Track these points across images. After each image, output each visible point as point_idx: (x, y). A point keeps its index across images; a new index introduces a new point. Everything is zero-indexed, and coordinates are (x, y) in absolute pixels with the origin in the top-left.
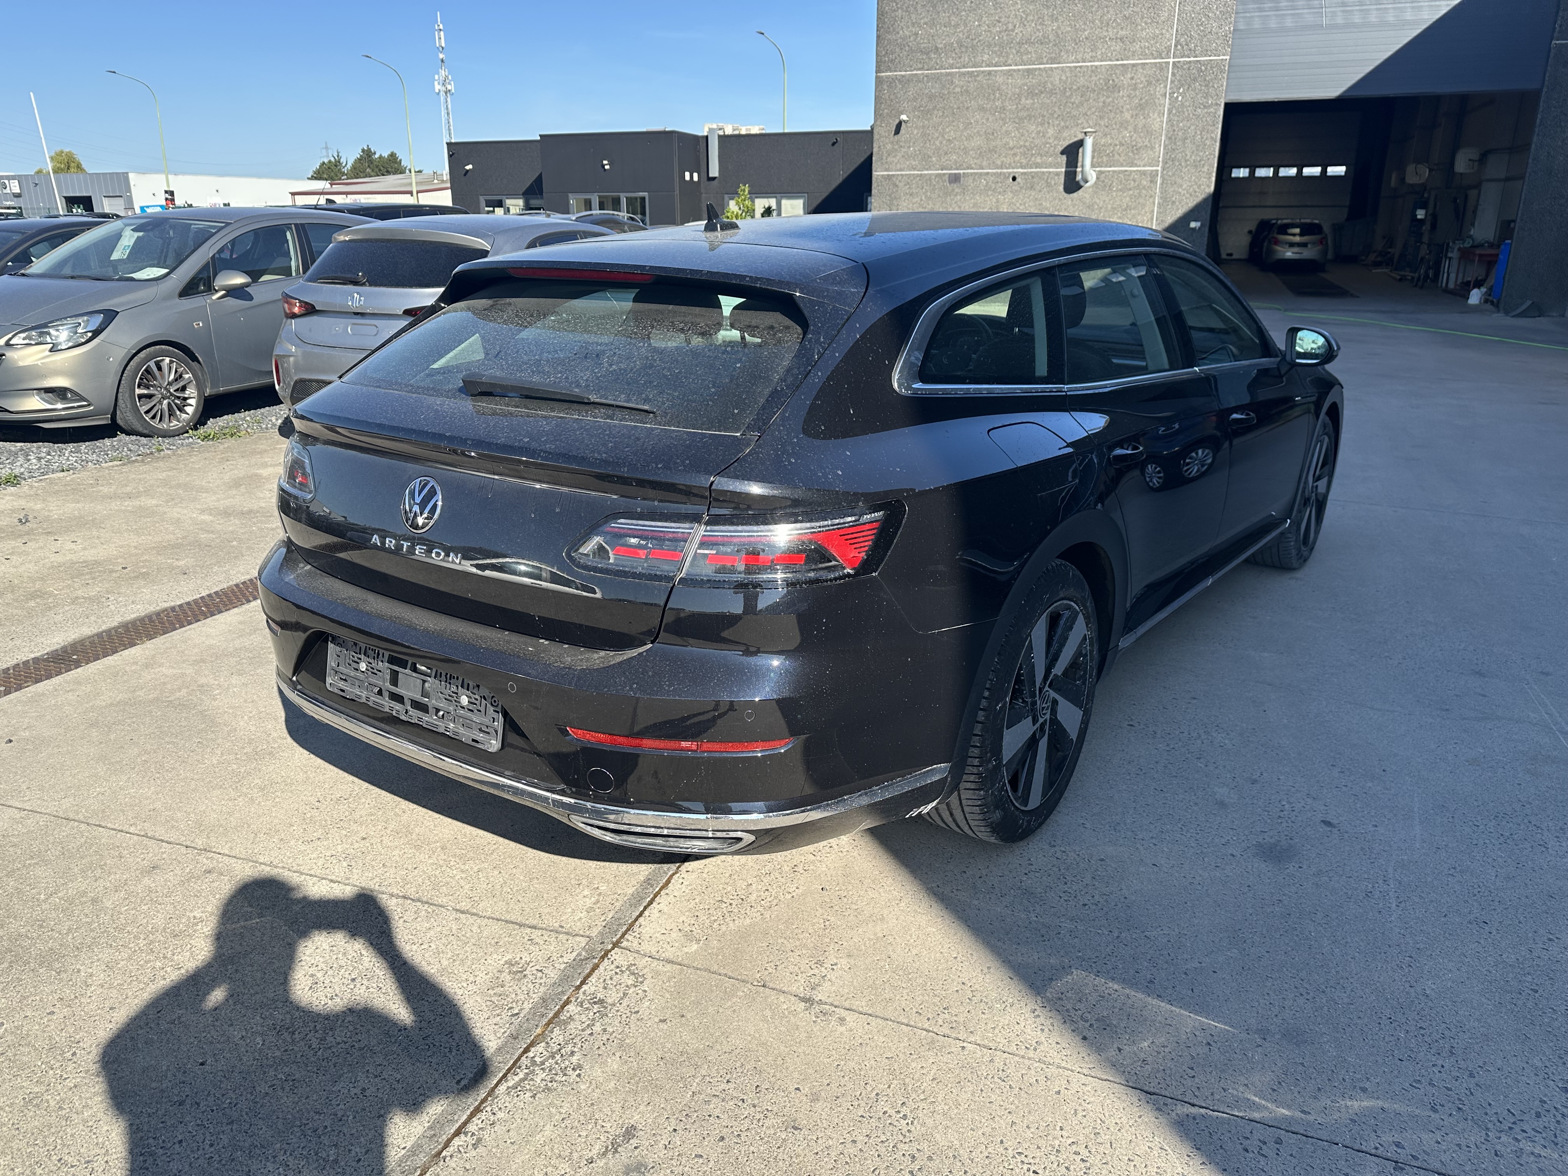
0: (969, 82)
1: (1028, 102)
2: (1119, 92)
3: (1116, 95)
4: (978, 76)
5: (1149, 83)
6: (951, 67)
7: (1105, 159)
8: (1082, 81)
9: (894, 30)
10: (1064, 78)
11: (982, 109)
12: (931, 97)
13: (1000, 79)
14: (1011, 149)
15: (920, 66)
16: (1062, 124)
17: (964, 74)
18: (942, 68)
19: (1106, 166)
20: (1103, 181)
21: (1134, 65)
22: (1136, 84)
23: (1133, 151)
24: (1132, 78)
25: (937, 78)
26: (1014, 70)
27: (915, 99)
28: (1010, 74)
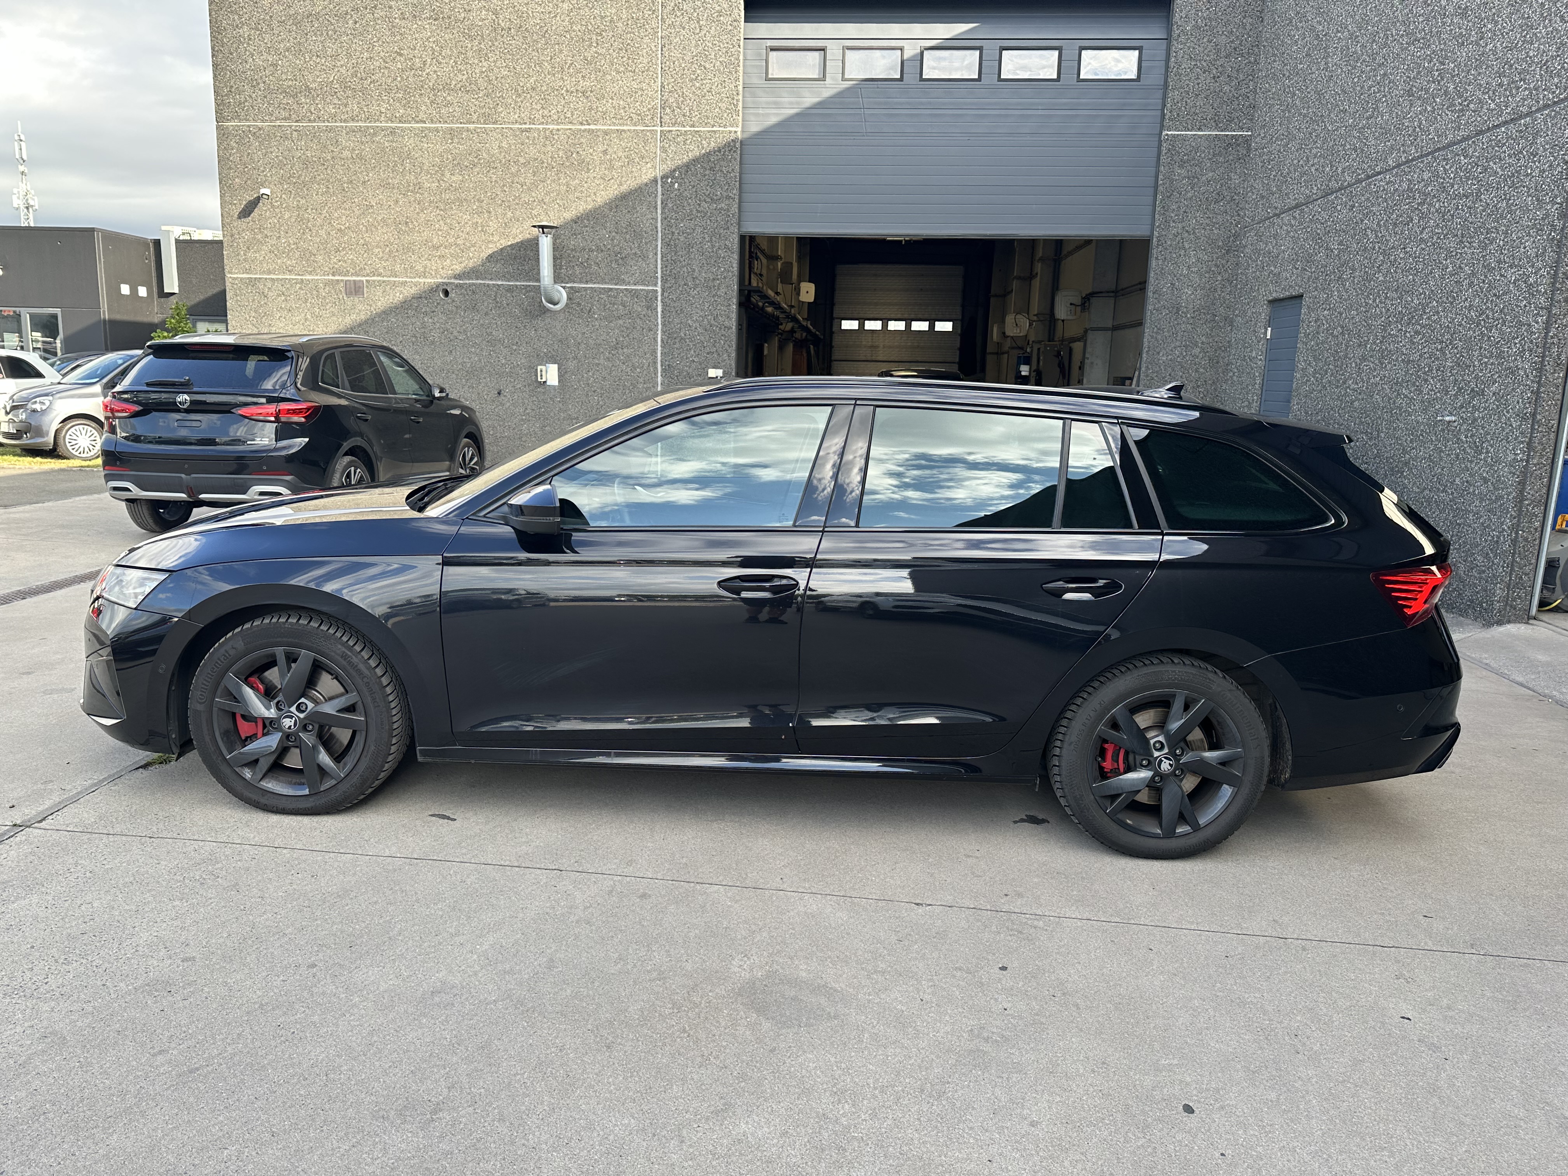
0: (362, 143)
1: (454, 178)
2: (589, 170)
3: (585, 175)
4: (375, 134)
5: (631, 161)
6: (333, 117)
7: (578, 270)
8: (532, 152)
9: (239, 56)
10: (504, 144)
11: (385, 185)
12: (306, 163)
13: (410, 142)
14: (437, 248)
15: (284, 114)
16: (510, 214)
17: (353, 130)
18: (319, 119)
19: (581, 282)
20: (579, 304)
21: (606, 133)
22: (611, 161)
23: (616, 261)
24: (605, 152)
25: (313, 134)
26: (429, 129)
27: (282, 164)
28: (422, 135)
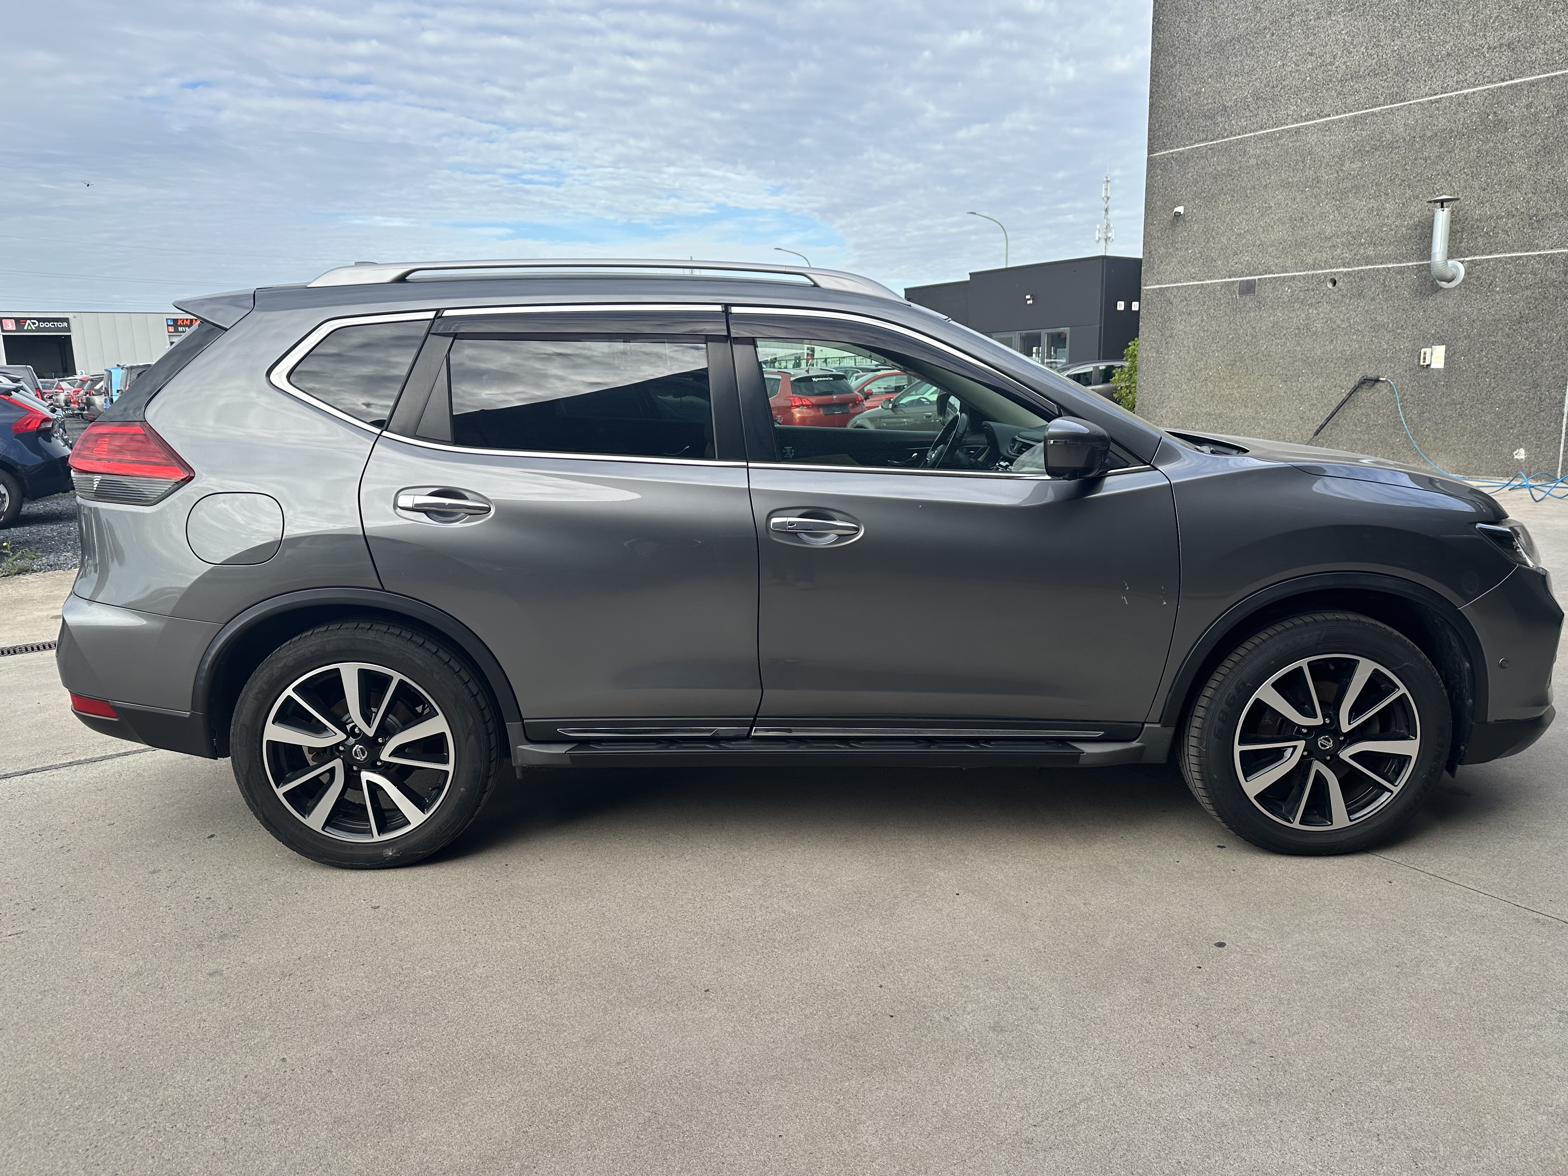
0: (1267, 148)
1: (1353, 166)
2: (1506, 129)
3: (1500, 136)
4: (1280, 138)
6: (1244, 130)
7: (1482, 241)
8: (1442, 122)
9: (1170, 92)
10: (1411, 122)
11: (1286, 185)
12: (1216, 177)
13: (1312, 139)
14: (1329, 239)
15: (1203, 136)
16: (1409, 192)
17: (1261, 138)
18: (1231, 134)
19: (1483, 254)
20: (1479, 278)
21: (1532, 84)
23: (1530, 224)
24: (1529, 106)
25: (1226, 149)
26: (1333, 122)
27: (1196, 182)
28: (1326, 128)
